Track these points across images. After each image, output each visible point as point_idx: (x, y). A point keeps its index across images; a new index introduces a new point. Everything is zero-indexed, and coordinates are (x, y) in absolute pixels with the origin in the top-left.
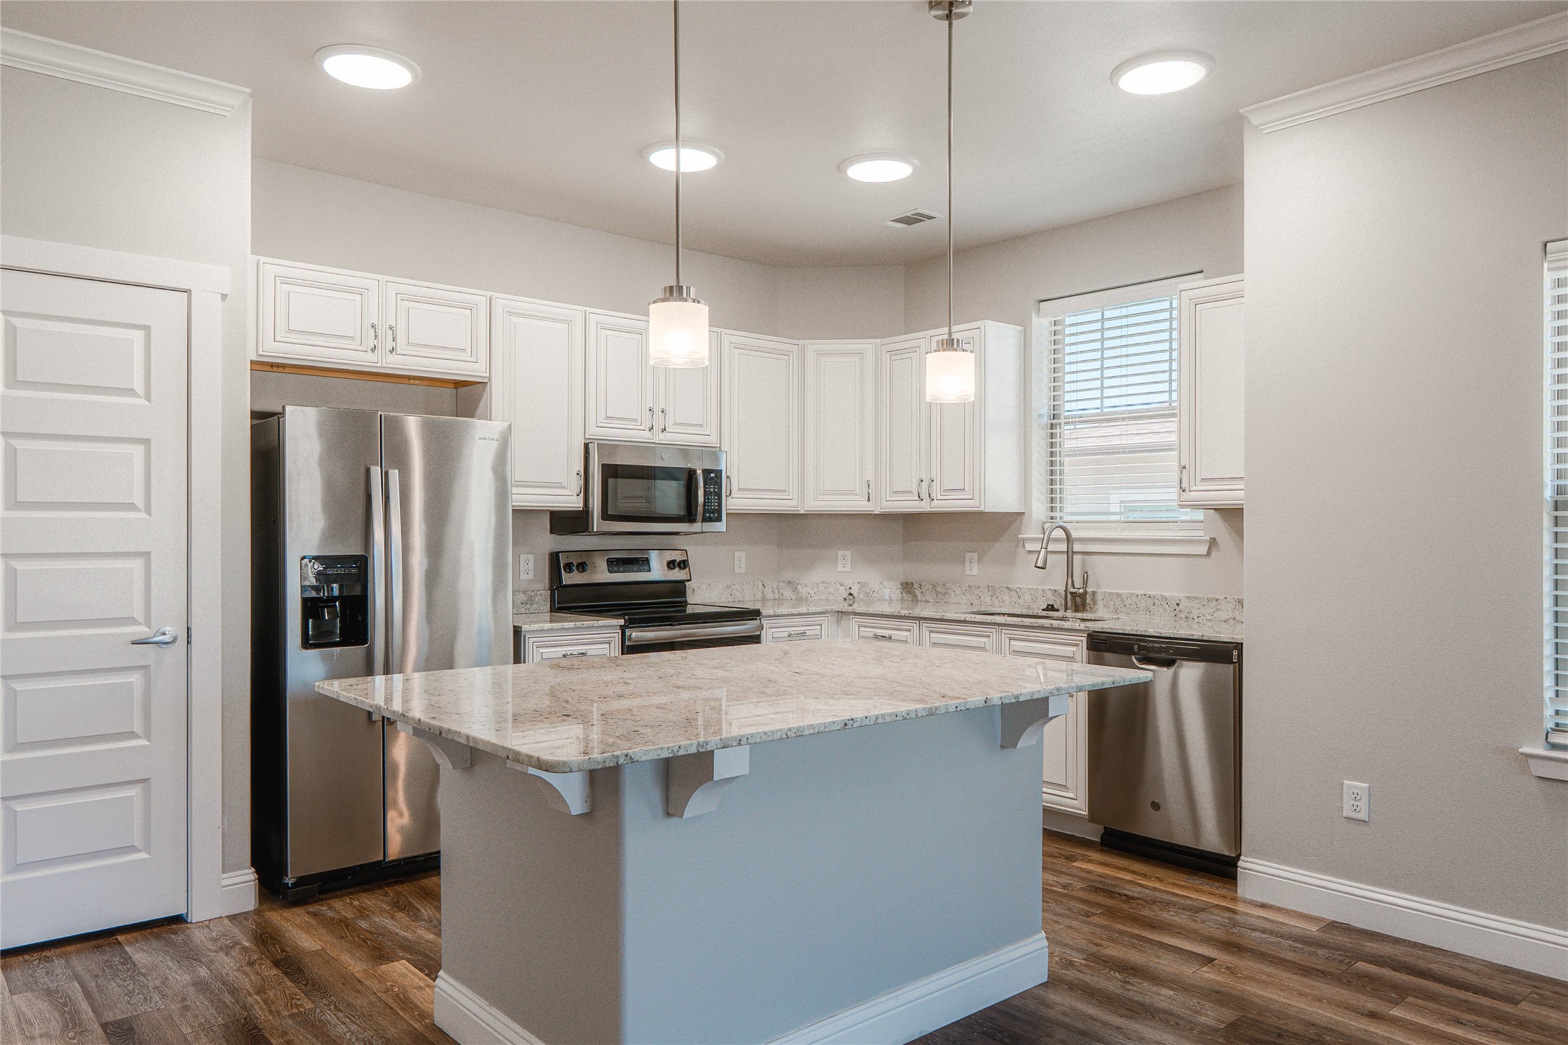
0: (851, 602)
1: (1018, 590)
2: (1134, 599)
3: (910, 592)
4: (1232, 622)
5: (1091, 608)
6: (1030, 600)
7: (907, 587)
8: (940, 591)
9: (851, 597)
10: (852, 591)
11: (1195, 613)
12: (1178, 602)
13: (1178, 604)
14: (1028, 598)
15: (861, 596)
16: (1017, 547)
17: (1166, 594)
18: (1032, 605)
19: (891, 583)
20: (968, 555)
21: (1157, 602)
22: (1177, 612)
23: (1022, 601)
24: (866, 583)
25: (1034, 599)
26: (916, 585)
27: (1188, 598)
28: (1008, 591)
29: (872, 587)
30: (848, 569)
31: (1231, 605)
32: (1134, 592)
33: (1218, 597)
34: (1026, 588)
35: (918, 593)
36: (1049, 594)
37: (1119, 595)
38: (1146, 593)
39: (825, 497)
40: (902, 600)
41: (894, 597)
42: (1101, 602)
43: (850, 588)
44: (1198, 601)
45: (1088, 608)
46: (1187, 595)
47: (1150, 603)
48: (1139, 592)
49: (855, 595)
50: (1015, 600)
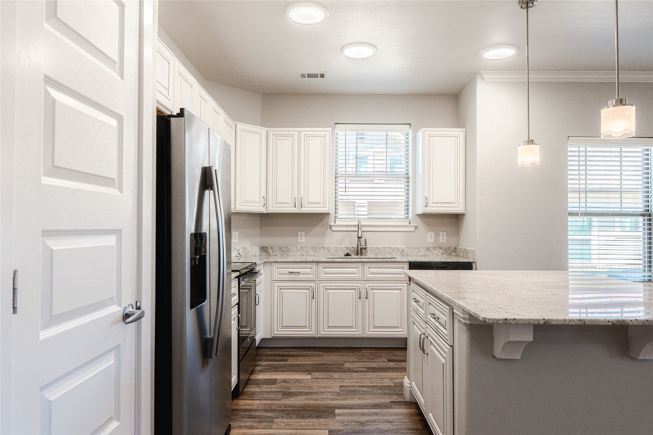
0: (239, 258)
1: (328, 248)
2: (384, 249)
3: (265, 251)
4: (424, 256)
5: (365, 254)
6: (335, 252)
7: (264, 249)
8: (284, 250)
9: (239, 255)
10: (239, 252)
11: (410, 253)
12: (403, 249)
13: (403, 250)
14: (334, 251)
15: (244, 255)
16: (326, 229)
17: (398, 247)
18: (336, 254)
19: (256, 247)
20: (299, 233)
21: (394, 250)
22: (403, 253)
23: (330, 253)
24: (246, 248)
25: (337, 251)
26: (269, 248)
27: (407, 248)
28: (323, 249)
29: (248, 249)
30: (237, 241)
31: (424, 250)
32: (384, 246)
33: (418, 247)
34: (333, 247)
35: (270, 251)
36: (344, 249)
37: (377, 248)
38: (389, 247)
39: (246, 204)
40: (260, 255)
41: (257, 254)
42: (370, 251)
43: (239, 251)
44: (411, 249)
45: (363, 254)
46: (407, 247)
47: (391, 250)
48: (386, 247)
49: (241, 254)
50: (326, 252)
